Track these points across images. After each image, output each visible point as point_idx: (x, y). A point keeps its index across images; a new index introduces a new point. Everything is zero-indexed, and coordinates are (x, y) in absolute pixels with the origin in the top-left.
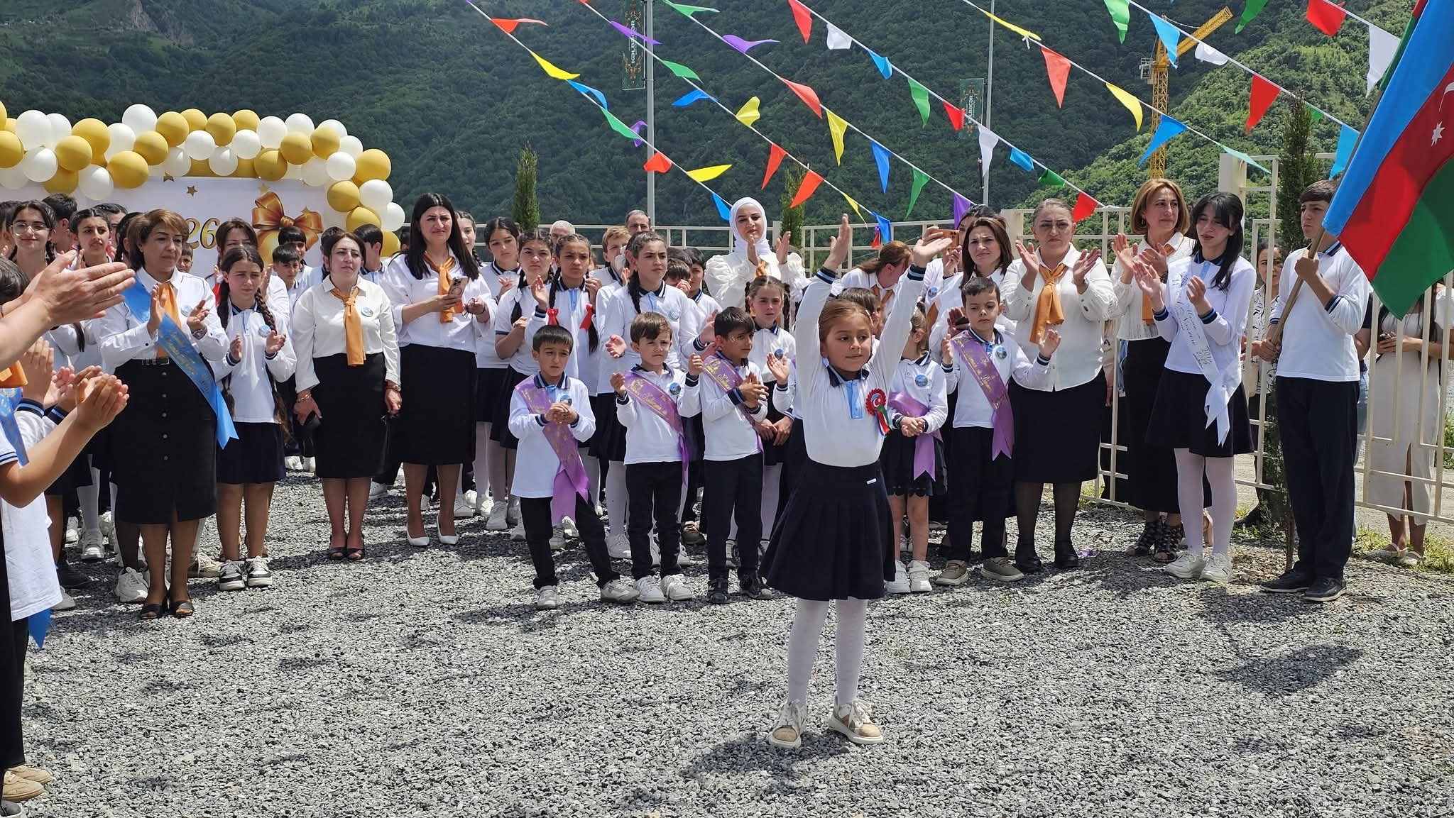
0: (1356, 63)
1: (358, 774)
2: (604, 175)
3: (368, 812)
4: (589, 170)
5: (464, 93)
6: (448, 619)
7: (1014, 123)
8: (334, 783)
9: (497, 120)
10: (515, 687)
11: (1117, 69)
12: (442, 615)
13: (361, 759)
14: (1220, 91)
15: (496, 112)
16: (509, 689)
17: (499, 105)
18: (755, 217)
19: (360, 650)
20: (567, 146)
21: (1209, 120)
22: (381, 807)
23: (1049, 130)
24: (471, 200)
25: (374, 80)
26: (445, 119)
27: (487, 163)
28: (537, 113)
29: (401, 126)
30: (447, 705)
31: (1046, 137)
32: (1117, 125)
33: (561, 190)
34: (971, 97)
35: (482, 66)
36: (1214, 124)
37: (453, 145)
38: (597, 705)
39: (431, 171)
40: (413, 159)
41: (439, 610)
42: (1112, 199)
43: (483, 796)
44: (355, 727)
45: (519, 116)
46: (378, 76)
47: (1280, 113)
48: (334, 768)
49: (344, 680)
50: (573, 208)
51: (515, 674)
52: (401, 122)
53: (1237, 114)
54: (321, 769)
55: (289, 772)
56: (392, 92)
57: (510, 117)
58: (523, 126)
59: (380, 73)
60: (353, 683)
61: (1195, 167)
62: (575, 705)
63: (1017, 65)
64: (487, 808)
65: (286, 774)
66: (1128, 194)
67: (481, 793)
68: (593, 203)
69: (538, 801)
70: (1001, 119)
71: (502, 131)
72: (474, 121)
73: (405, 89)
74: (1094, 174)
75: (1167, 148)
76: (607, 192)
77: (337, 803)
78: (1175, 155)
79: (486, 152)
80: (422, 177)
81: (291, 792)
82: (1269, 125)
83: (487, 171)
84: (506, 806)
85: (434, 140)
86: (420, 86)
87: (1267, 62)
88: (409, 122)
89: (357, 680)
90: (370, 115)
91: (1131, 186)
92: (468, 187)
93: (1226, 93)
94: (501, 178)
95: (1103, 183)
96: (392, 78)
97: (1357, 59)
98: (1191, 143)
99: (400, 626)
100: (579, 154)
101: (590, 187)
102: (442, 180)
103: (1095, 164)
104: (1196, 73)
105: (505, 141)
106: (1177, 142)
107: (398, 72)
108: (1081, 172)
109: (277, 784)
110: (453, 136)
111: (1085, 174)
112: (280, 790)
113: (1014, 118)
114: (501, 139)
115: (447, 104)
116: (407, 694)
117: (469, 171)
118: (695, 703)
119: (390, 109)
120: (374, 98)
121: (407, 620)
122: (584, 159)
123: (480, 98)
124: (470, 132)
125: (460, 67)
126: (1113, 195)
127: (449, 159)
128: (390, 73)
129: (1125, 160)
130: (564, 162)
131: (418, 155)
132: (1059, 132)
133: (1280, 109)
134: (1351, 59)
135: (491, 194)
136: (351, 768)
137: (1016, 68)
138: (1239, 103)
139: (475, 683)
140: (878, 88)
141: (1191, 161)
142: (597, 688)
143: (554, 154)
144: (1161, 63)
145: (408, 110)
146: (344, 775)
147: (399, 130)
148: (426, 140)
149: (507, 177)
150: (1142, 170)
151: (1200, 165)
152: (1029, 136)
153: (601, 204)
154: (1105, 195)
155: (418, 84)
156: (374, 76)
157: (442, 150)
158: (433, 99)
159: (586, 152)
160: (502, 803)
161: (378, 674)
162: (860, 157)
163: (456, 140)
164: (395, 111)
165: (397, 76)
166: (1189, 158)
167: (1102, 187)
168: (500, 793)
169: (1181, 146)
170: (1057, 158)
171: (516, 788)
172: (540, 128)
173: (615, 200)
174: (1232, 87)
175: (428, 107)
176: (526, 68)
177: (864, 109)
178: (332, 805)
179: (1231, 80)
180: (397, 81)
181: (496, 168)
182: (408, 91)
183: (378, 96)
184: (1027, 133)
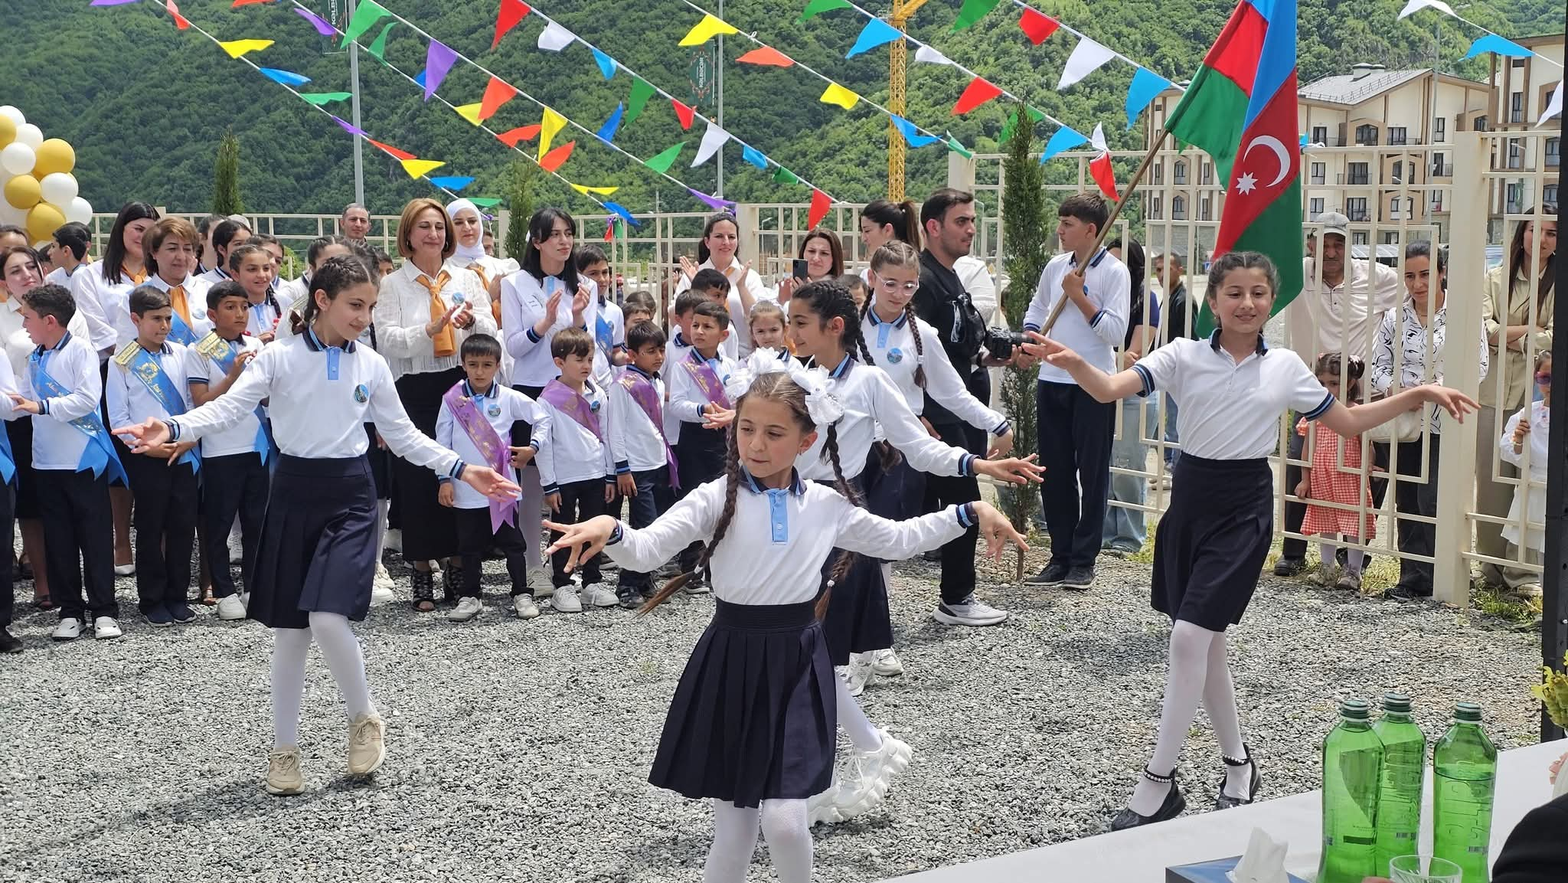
0: (1097, 16)
1: (97, 821)
2: (297, 133)
3: (114, 859)
4: (281, 129)
5: (133, 41)
6: (173, 654)
7: (747, 78)
8: (74, 832)
9: (172, 72)
10: (253, 723)
11: (853, 21)
12: (166, 650)
13: (99, 806)
14: (959, 46)
15: (171, 63)
16: (247, 726)
17: (174, 53)
18: (472, 221)
19: (83, 690)
20: (254, 101)
21: (949, 77)
22: (128, 853)
23: (784, 87)
24: (146, 162)
25: (26, 26)
26: (111, 70)
27: (163, 121)
28: (218, 64)
29: (59, 78)
30: (183, 745)
31: (782, 94)
32: (854, 81)
33: (249, 151)
34: (701, 59)
35: (153, 11)
36: (954, 81)
37: (121, 99)
38: (341, 738)
39: (98, 129)
40: (76, 115)
41: (163, 644)
42: (851, 160)
43: (232, 837)
44: (88, 773)
45: (197, 68)
46: (32, 22)
47: (1021, 69)
48: (72, 817)
49: (70, 723)
50: (264, 171)
51: (252, 709)
52: (60, 74)
53: (978, 69)
54: (58, 818)
55: (24, 822)
56: (48, 40)
57: (187, 69)
58: (203, 78)
59: (33, 18)
60: (80, 726)
61: (936, 126)
62: (319, 739)
63: (749, 16)
64: (238, 849)
65: (22, 825)
66: (867, 155)
67: (230, 834)
68: (286, 164)
69: (290, 839)
70: (734, 74)
71: (178, 85)
72: (145, 72)
73: (63, 36)
74: (832, 134)
75: (907, 106)
76: (302, 153)
77: (80, 852)
78: (915, 113)
79: (161, 108)
80: (87, 136)
81: (30, 843)
82: (1010, 82)
83: (163, 129)
84: (258, 846)
85: (99, 95)
86: (81, 33)
87: (1007, 14)
88: (70, 74)
89: (84, 722)
90: (23, 66)
91: (870, 147)
92: (142, 149)
93: (965, 47)
94: (179, 137)
95: (842, 144)
96: (48, 24)
97: (1098, 12)
98: (931, 101)
99: (122, 662)
100: (267, 110)
101: (282, 147)
102: (110, 140)
103: (833, 123)
104: (935, 26)
105: (181, 96)
106: (917, 100)
107: (55, 17)
108: (819, 132)
109: (13, 835)
110: (121, 90)
111: (823, 134)
112: (17, 841)
113: (747, 73)
114: (177, 93)
115: (113, 53)
116: (140, 735)
117: (141, 129)
118: (442, 732)
119: (47, 60)
120: (26, 47)
121: (129, 656)
122: (276, 116)
123: (152, 47)
124: (141, 85)
125: (126, 12)
126: (853, 157)
127: (117, 116)
128: (45, 17)
129: (864, 119)
130: (251, 120)
131: (82, 112)
132: (794, 88)
133: (1020, 65)
134: (1091, 12)
135: (168, 155)
136: (90, 814)
137: (747, 18)
138: (979, 59)
139: (211, 721)
140: (601, 39)
141: (932, 120)
142: (340, 720)
143: (240, 110)
144: (898, 16)
145: (68, 61)
146: (83, 822)
147: (58, 83)
148: (91, 94)
149: (186, 136)
150: (882, 129)
151: (940, 124)
152: (764, 93)
153: (294, 166)
154: (844, 157)
155: (78, 30)
156: (26, 22)
157: (110, 106)
158: (97, 48)
159: (277, 108)
160: (253, 843)
161: (106, 716)
162: (584, 114)
163: (124, 95)
164: (52, 61)
165: (54, 22)
166: (929, 117)
167: (841, 148)
168: (250, 834)
169: (921, 104)
170: (793, 117)
171: (266, 828)
172: (222, 81)
173: (311, 161)
174: (972, 41)
175: (92, 58)
176: (203, 13)
177: (586, 62)
178: (74, 854)
179: (970, 34)
180: (55, 28)
181: (173, 126)
182: (66, 39)
183: (32, 45)
184: (761, 89)
